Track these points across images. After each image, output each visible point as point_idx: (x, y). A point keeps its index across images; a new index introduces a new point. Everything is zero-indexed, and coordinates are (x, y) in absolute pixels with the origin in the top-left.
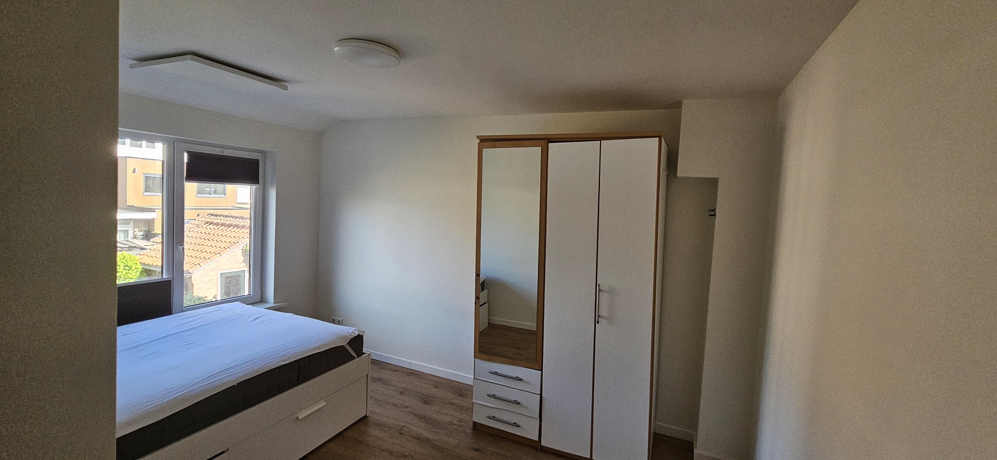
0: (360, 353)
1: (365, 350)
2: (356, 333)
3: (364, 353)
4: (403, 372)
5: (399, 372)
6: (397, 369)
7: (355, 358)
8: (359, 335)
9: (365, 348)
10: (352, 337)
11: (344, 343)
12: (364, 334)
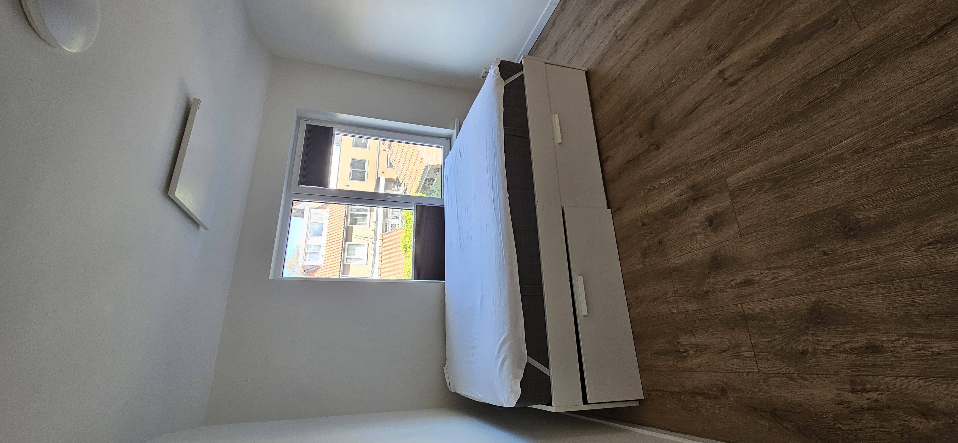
0: (519, 67)
1: (517, 61)
2: (496, 68)
3: (521, 62)
4: (559, 14)
5: (557, 20)
6: (552, 22)
7: (523, 74)
8: (499, 66)
9: (514, 59)
10: (498, 74)
11: (503, 84)
12: (499, 59)
